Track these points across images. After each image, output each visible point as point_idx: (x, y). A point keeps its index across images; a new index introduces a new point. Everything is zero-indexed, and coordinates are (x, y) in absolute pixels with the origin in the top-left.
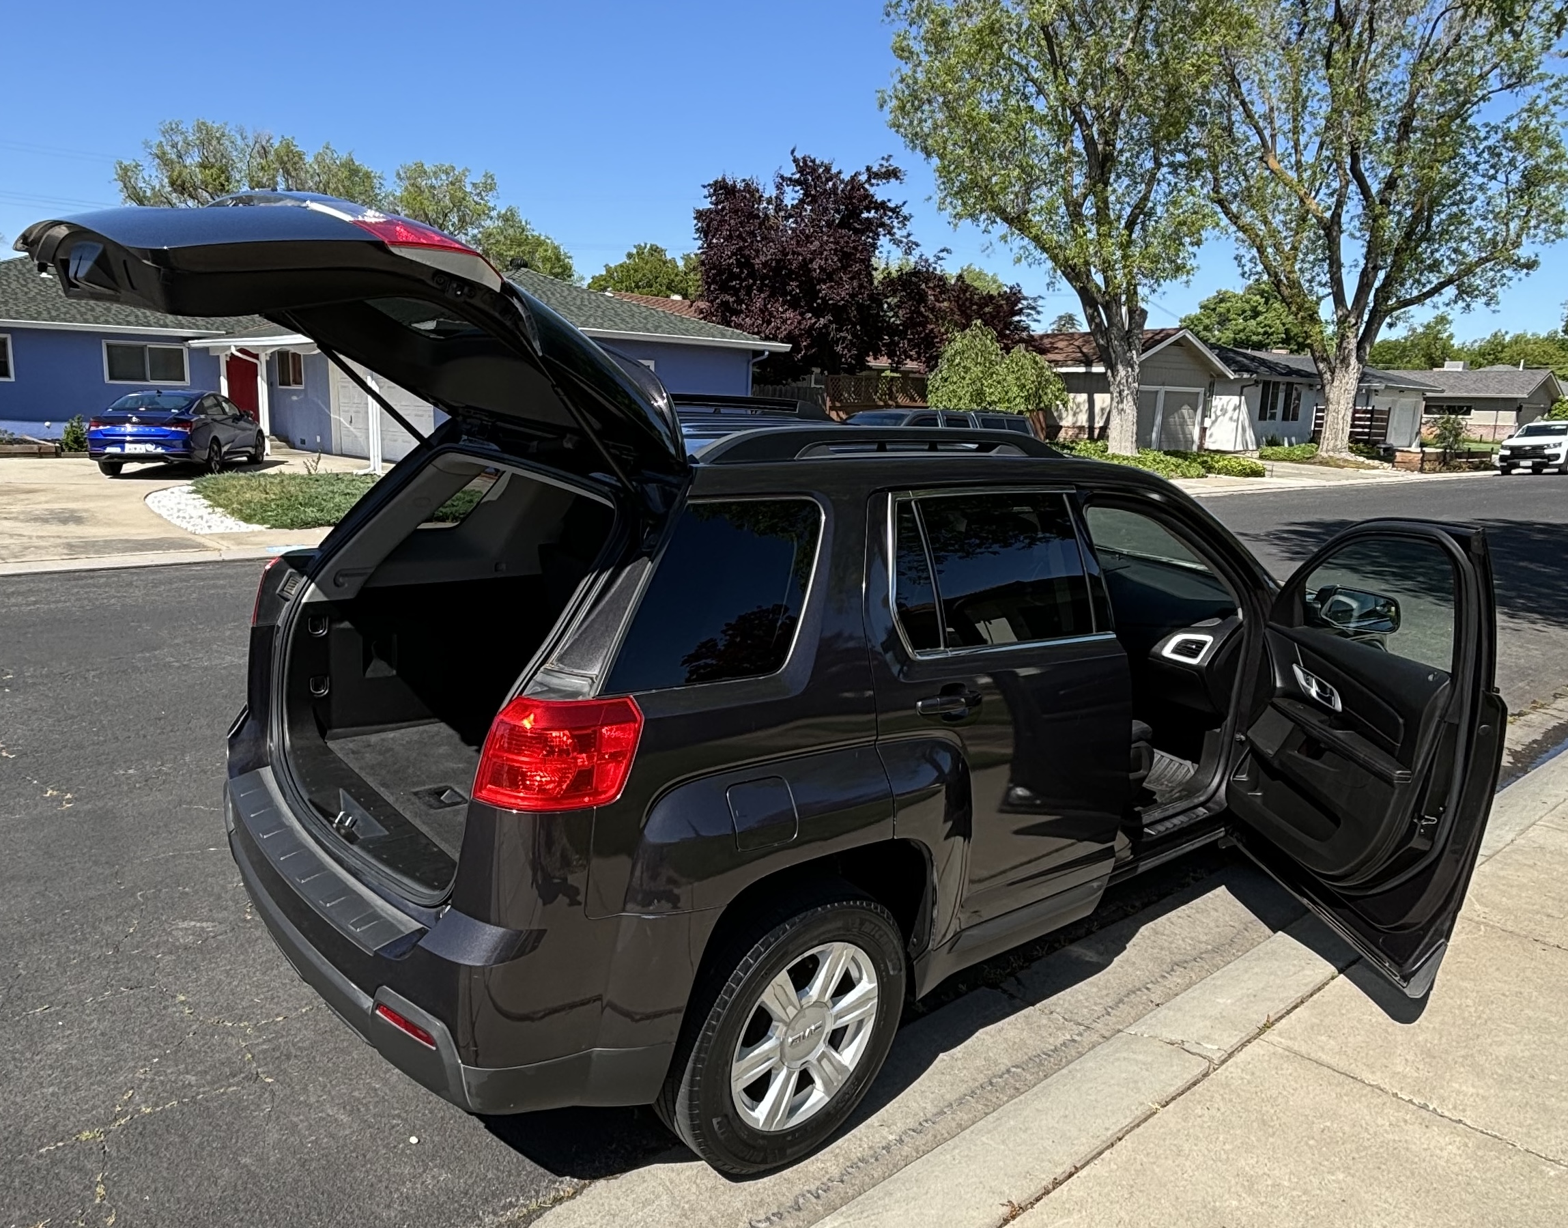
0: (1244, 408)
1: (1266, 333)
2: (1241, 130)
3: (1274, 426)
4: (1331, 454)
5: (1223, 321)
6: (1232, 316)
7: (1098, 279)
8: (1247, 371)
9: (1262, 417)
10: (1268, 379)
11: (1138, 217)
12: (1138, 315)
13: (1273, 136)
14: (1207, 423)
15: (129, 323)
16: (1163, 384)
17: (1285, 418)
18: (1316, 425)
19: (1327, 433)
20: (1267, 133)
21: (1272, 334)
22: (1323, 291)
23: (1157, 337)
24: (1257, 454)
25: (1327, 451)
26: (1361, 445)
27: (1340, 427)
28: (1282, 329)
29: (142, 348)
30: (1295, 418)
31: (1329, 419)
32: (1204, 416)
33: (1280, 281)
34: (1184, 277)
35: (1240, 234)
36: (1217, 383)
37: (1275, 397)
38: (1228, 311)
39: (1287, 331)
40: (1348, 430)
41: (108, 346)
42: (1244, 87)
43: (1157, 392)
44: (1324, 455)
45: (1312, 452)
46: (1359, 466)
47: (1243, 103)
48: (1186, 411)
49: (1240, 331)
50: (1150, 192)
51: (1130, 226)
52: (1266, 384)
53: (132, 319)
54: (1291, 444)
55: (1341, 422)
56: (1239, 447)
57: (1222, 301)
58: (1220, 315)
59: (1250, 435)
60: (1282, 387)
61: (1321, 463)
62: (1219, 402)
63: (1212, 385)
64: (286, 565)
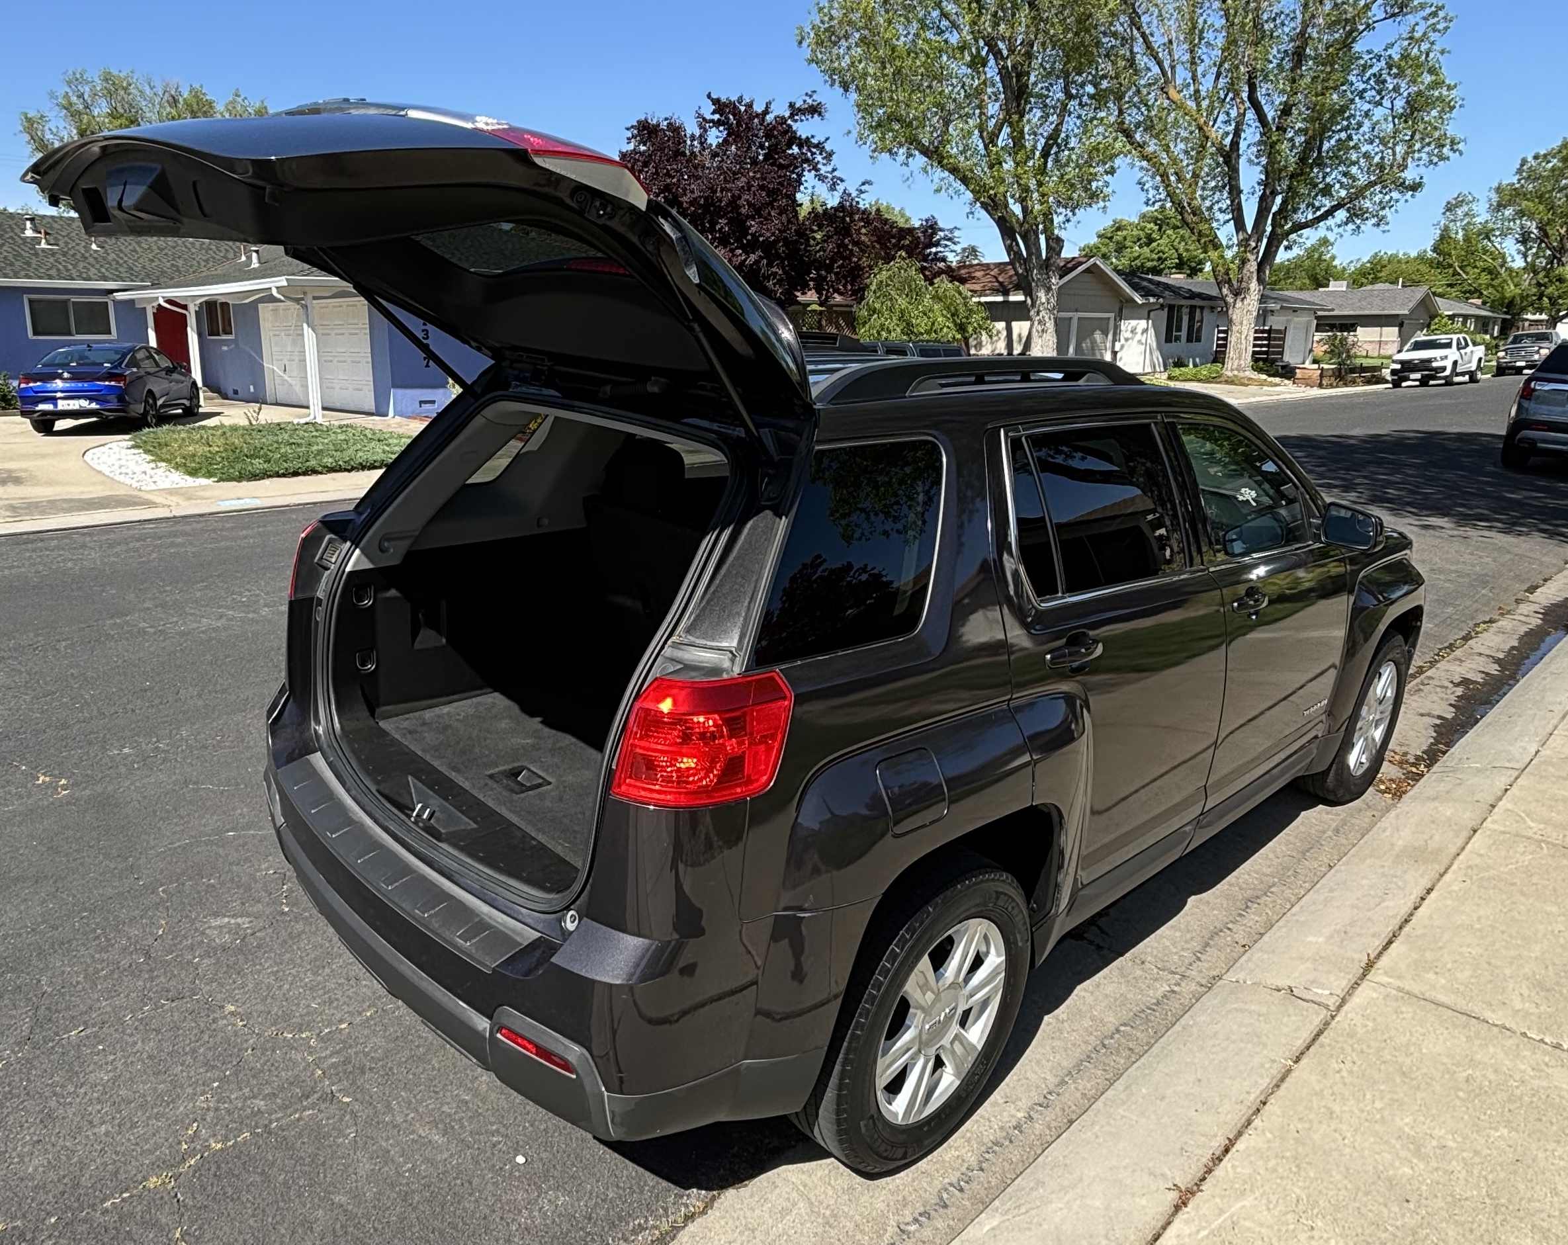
0: (1151, 332)
1: (1159, 259)
2: (1143, 60)
3: (1181, 347)
4: (1236, 373)
5: (1120, 248)
6: (1128, 244)
7: (1016, 209)
8: (1154, 296)
9: (1168, 339)
10: (1172, 302)
11: (1051, 147)
12: (1056, 244)
13: (1173, 68)
14: (1117, 346)
15: (50, 277)
16: (1077, 311)
17: (1189, 340)
18: (1218, 346)
19: (1231, 353)
20: (1166, 64)
21: (1166, 259)
22: (1222, 217)
23: (1069, 265)
24: (1165, 376)
25: (1232, 370)
26: (1261, 363)
27: (1243, 347)
28: (1176, 255)
29: (66, 302)
30: (1198, 340)
31: (1233, 339)
32: (1114, 341)
33: (1184, 207)
34: (1101, 204)
35: (1145, 163)
36: (1125, 309)
37: (1180, 320)
38: (1125, 238)
39: (1180, 257)
40: (1250, 349)
41: (30, 301)
42: (1145, 19)
43: (1071, 319)
44: (1229, 374)
45: (1218, 372)
46: (1262, 384)
47: (1143, 35)
48: (1098, 336)
49: (1135, 259)
50: (1061, 123)
51: (1045, 154)
52: (1171, 308)
53: (53, 272)
54: (1195, 365)
55: (1244, 342)
56: (1148, 369)
57: (1119, 229)
58: (1118, 243)
59: (1157, 355)
60: (1185, 311)
61: (1227, 382)
62: (1126, 326)
63: (1121, 310)
64: (325, 530)
